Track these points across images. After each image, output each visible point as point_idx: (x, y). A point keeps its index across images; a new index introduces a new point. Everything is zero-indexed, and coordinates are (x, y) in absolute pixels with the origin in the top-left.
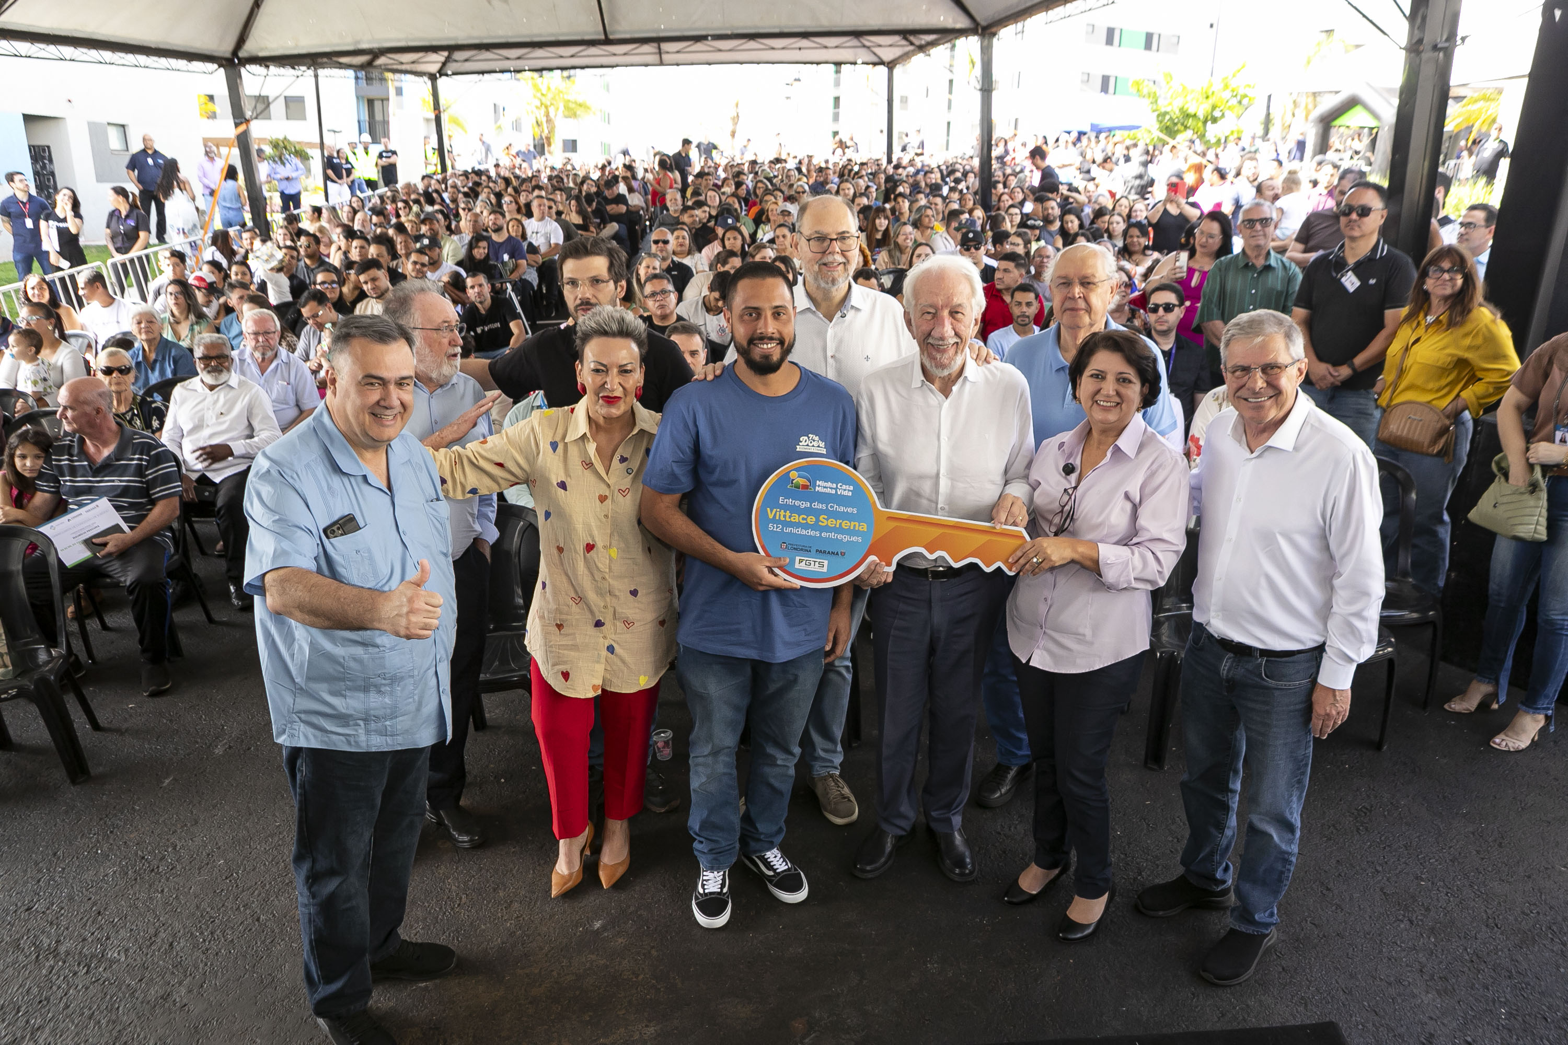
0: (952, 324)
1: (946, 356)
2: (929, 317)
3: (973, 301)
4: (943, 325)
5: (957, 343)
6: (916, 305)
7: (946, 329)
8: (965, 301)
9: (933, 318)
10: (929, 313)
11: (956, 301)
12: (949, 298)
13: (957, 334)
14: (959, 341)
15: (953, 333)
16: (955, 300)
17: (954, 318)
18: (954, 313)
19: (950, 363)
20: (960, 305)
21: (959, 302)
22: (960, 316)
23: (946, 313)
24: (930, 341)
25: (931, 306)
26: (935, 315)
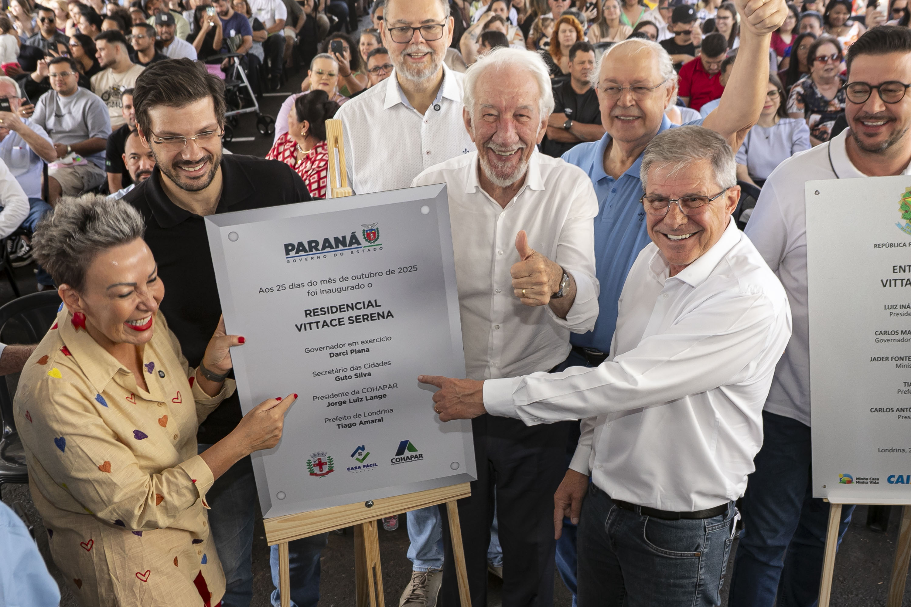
0: (516, 128)
1: (509, 164)
2: (491, 119)
3: (541, 102)
4: (506, 130)
5: (522, 149)
6: (475, 104)
7: (509, 134)
8: (531, 103)
9: (496, 121)
10: (491, 115)
11: (522, 102)
12: (514, 97)
13: (521, 139)
14: (524, 146)
15: (517, 138)
16: (521, 100)
17: (518, 121)
18: (518, 116)
19: (513, 173)
20: (525, 107)
21: (525, 103)
22: (524, 119)
23: (509, 116)
24: (491, 145)
25: (493, 107)
26: (498, 118)
